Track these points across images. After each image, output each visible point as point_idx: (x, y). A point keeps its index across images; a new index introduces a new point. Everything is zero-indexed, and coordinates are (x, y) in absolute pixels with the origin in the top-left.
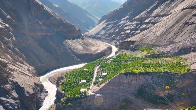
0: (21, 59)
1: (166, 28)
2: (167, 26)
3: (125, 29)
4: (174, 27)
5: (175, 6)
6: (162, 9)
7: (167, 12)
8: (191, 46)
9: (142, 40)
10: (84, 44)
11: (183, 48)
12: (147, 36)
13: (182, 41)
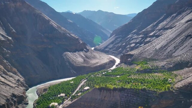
0: (15, 69)
1: (167, 41)
2: (168, 39)
3: (131, 42)
4: (175, 40)
5: (181, 18)
6: (168, 22)
7: (171, 25)
8: (189, 61)
9: (141, 54)
10: (86, 57)
11: (179, 63)
12: (147, 49)
13: (181, 55)
